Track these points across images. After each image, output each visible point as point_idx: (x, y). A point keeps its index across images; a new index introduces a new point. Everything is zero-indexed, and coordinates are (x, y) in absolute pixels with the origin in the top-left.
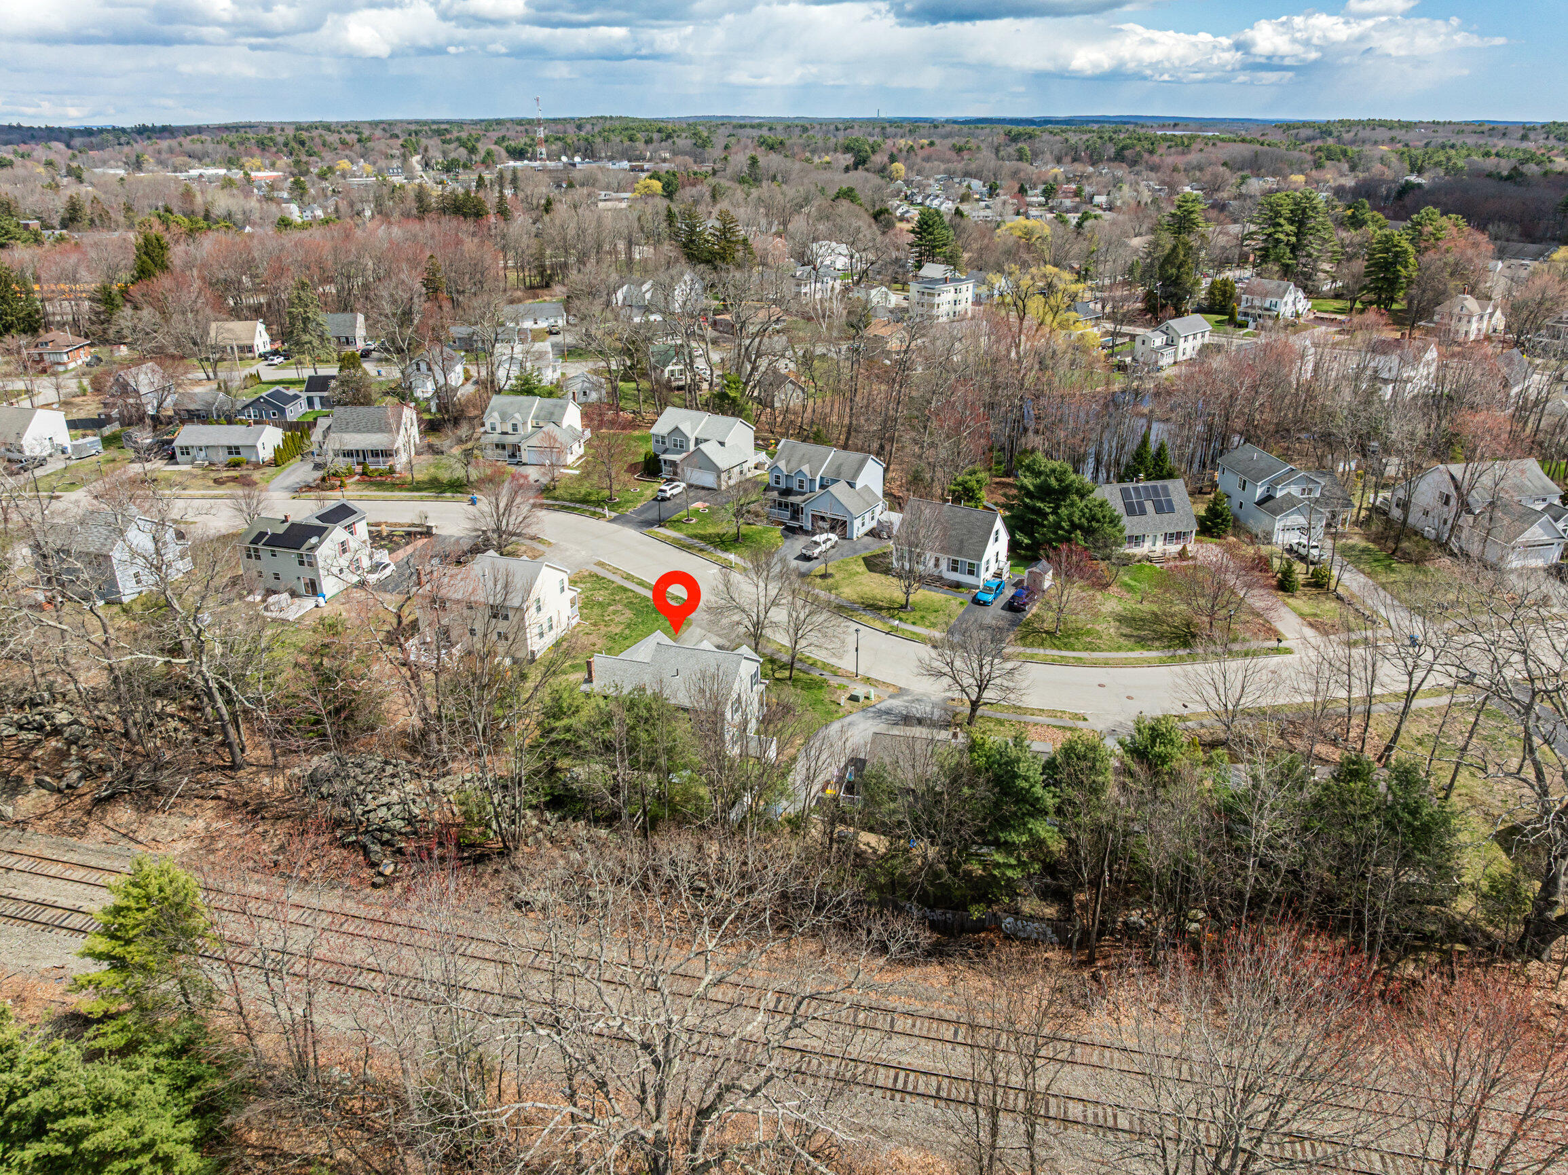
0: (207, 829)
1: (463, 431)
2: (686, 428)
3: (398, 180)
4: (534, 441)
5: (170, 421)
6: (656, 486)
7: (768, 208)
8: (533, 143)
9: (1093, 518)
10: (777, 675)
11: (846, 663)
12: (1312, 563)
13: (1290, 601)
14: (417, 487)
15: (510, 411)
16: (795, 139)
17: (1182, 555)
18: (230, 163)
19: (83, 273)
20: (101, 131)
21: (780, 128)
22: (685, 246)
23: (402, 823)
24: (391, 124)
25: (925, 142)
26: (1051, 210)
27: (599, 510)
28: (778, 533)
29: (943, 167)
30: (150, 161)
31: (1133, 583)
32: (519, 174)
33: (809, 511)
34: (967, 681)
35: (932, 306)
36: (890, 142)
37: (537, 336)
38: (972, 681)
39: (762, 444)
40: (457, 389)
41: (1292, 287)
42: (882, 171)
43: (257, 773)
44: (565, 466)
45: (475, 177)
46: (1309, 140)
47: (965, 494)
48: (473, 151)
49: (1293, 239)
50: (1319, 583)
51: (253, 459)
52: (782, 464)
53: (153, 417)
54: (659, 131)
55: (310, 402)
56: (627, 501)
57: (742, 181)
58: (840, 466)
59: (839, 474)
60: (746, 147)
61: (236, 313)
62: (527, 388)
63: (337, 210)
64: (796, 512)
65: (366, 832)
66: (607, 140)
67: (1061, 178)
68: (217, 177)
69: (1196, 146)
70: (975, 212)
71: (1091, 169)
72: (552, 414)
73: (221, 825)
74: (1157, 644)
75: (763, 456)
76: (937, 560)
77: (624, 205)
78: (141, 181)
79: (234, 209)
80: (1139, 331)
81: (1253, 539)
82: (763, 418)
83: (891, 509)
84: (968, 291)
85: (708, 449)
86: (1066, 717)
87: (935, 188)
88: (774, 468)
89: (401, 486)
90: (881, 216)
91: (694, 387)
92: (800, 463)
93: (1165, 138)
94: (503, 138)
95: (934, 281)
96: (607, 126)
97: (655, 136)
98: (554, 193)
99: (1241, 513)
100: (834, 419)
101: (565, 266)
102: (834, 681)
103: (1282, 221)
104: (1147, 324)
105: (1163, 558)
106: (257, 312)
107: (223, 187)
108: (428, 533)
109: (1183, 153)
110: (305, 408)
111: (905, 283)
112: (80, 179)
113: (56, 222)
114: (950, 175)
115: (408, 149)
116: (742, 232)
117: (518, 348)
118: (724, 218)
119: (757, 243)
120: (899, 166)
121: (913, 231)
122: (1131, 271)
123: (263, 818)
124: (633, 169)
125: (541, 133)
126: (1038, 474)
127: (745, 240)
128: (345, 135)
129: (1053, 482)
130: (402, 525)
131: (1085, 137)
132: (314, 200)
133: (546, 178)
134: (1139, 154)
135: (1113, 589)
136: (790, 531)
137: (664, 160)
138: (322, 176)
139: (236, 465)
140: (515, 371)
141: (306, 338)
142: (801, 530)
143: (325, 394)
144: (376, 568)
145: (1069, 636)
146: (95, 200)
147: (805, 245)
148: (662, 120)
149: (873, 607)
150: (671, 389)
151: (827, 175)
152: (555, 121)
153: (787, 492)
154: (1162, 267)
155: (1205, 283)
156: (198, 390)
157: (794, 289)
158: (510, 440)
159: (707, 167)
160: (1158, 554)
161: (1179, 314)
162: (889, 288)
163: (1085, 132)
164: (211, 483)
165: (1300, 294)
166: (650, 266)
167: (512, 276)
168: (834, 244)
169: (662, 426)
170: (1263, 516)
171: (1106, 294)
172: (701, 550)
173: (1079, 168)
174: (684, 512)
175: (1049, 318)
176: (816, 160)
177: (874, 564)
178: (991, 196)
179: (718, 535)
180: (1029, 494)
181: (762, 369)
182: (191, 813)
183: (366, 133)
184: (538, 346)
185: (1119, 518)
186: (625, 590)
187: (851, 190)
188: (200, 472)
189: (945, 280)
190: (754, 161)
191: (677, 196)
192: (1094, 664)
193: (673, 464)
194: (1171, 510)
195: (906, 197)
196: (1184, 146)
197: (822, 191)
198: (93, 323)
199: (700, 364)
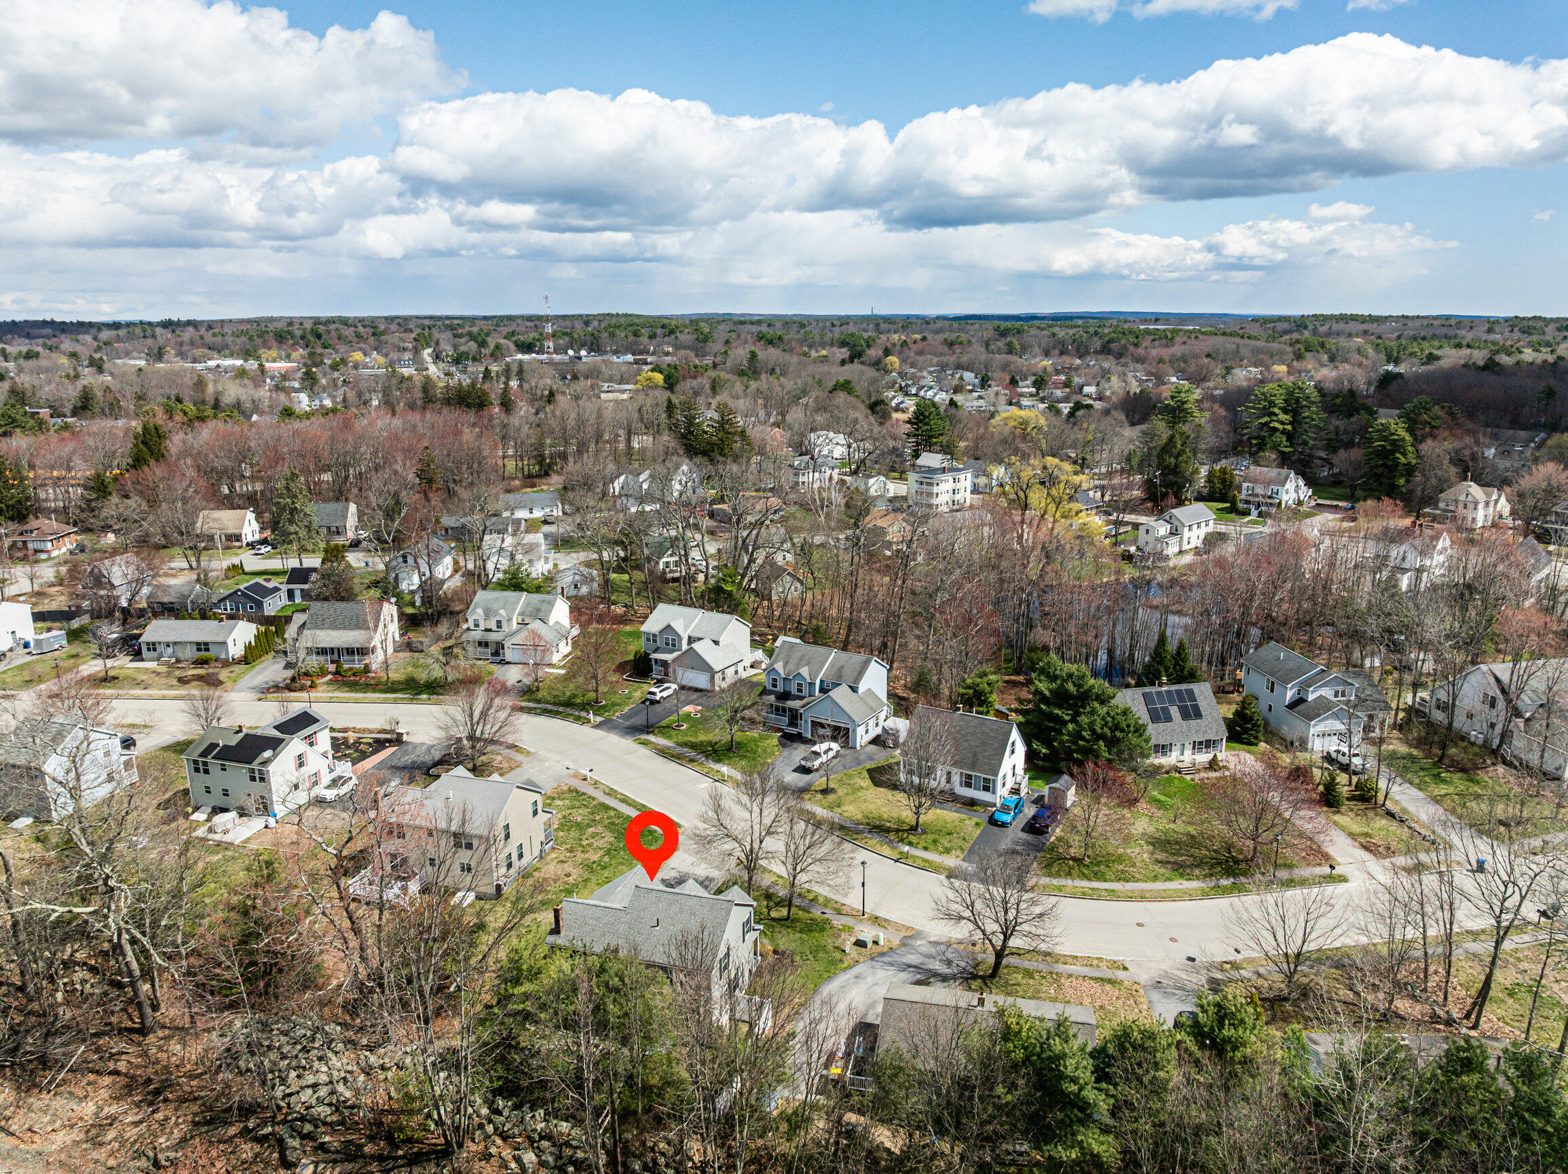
0: (96, 1114)
1: (443, 628)
2: (678, 626)
3: (406, 372)
4: (517, 639)
5: (141, 613)
6: (645, 687)
7: (766, 399)
8: (542, 337)
9: (1117, 727)
10: (774, 914)
11: (853, 901)
12: (1355, 773)
13: (1337, 818)
14: (391, 687)
15: (495, 607)
16: (793, 335)
17: (1213, 765)
18: (247, 354)
19: (77, 461)
20: (129, 325)
21: (778, 325)
22: (684, 436)
23: (328, 1110)
24: (406, 319)
25: (918, 336)
26: (1042, 400)
27: (583, 714)
28: (775, 741)
29: (935, 360)
30: (171, 352)
31: (1163, 798)
32: (525, 367)
33: (808, 718)
34: (991, 927)
35: (930, 495)
36: (884, 337)
37: (532, 526)
38: (996, 927)
39: (758, 640)
40: (443, 582)
41: (1292, 475)
42: (877, 364)
43: (167, 1038)
44: (550, 665)
45: (482, 369)
46: (1285, 332)
47: (975, 699)
48: (483, 344)
49: (1289, 427)
50: (1365, 796)
51: (223, 656)
52: (779, 667)
53: (123, 610)
54: (663, 327)
55: (291, 594)
56: (614, 705)
57: (741, 373)
58: (842, 668)
59: (840, 677)
60: (746, 342)
61: (230, 503)
62: (515, 583)
63: (345, 400)
64: (794, 717)
65: (284, 1122)
66: (612, 335)
67: (1049, 369)
68: (233, 368)
69: (1178, 339)
70: (969, 402)
71: (1078, 361)
72: (539, 610)
73: (113, 1109)
74: (1197, 872)
75: (759, 655)
76: (949, 773)
77: (625, 396)
78: (158, 371)
79: (243, 398)
80: (1142, 519)
81: (1289, 746)
82: (760, 612)
83: (896, 714)
84: (966, 480)
85: (703, 649)
86: (1103, 965)
87: (928, 380)
88: (770, 670)
89: (376, 686)
90: (878, 408)
91: (690, 579)
92: (799, 666)
93: (1148, 332)
94: (513, 333)
95: (931, 471)
96: (613, 321)
97: (659, 331)
98: (558, 385)
99: (1271, 717)
100: (834, 612)
101: (564, 456)
102: (838, 922)
103: (1276, 410)
104: (1149, 513)
105: (1194, 769)
106: (250, 501)
107: (236, 377)
108: (398, 740)
109: (1167, 346)
110: (285, 601)
111: (903, 472)
112: (100, 370)
113: (67, 410)
114: (943, 367)
115: (421, 342)
116: (740, 421)
117: (509, 540)
118: (723, 409)
119: (755, 433)
120: (893, 360)
121: (909, 422)
122: (1128, 460)
123: (166, 1100)
124: (636, 362)
125: (549, 329)
126: (1053, 678)
127: (743, 432)
128: (361, 329)
129: (1071, 687)
130: (371, 732)
131: (1071, 332)
132: (324, 389)
133: (551, 371)
134: (1124, 347)
135: (1142, 805)
136: (790, 739)
137: (667, 354)
138: (334, 367)
139: (202, 662)
140: (504, 562)
141: (293, 528)
142: (799, 738)
143: (306, 587)
144: (334, 783)
145: (1099, 864)
146: (107, 389)
147: (803, 435)
148: (666, 317)
149: (879, 829)
150: (666, 581)
151: (824, 368)
152: (564, 317)
153: (785, 696)
154: (1160, 456)
155: (1204, 471)
156: (172, 582)
157: (792, 478)
158: (493, 637)
159: (708, 361)
160: (1187, 764)
161: (1180, 503)
162: (887, 477)
163: (1072, 327)
164: (175, 682)
165: (1301, 483)
166: (649, 455)
167: (511, 465)
168: (831, 434)
169: (653, 625)
170: (1297, 722)
171: (1105, 482)
172: (692, 761)
173: (1066, 360)
174: (674, 717)
175: (1052, 507)
176: (814, 354)
177: (881, 776)
178: (983, 387)
179: (710, 743)
180: (1044, 699)
181: (759, 561)
182: (81, 1094)
183: (382, 327)
184: (530, 538)
185: (1144, 726)
186: (607, 808)
187: (848, 382)
188: (164, 669)
189: (943, 470)
190: (753, 355)
191: (677, 388)
192: (1129, 898)
193: (665, 664)
194: (1198, 715)
195: (901, 388)
196: (1167, 339)
197: (819, 383)
198: (83, 510)
199: (695, 554)
